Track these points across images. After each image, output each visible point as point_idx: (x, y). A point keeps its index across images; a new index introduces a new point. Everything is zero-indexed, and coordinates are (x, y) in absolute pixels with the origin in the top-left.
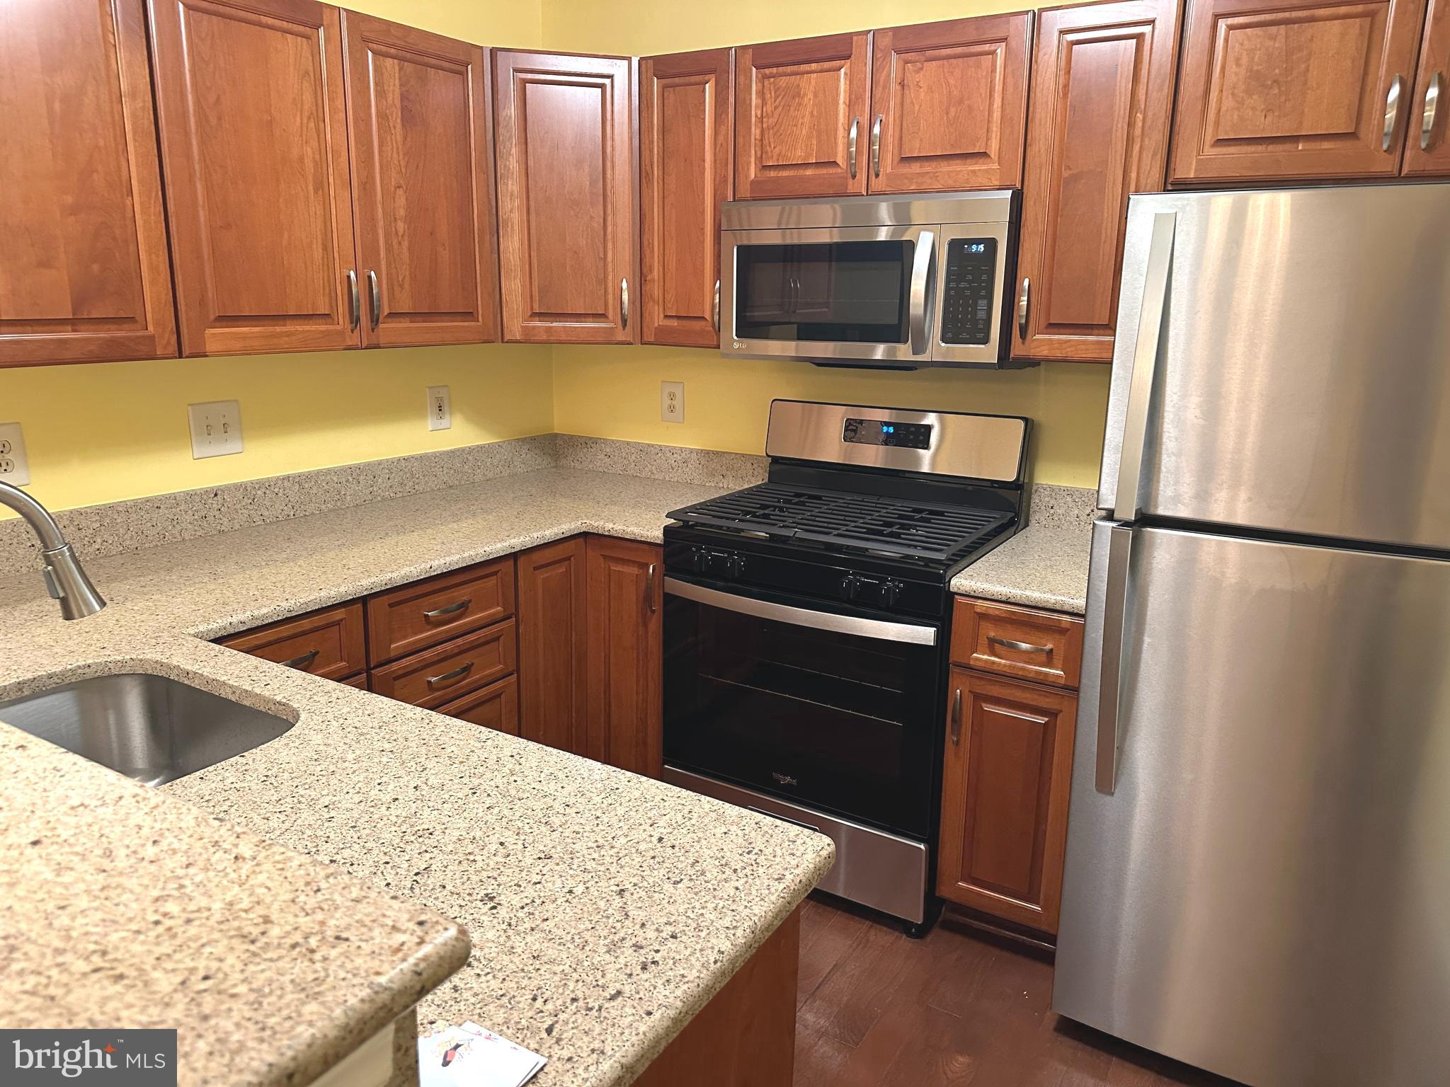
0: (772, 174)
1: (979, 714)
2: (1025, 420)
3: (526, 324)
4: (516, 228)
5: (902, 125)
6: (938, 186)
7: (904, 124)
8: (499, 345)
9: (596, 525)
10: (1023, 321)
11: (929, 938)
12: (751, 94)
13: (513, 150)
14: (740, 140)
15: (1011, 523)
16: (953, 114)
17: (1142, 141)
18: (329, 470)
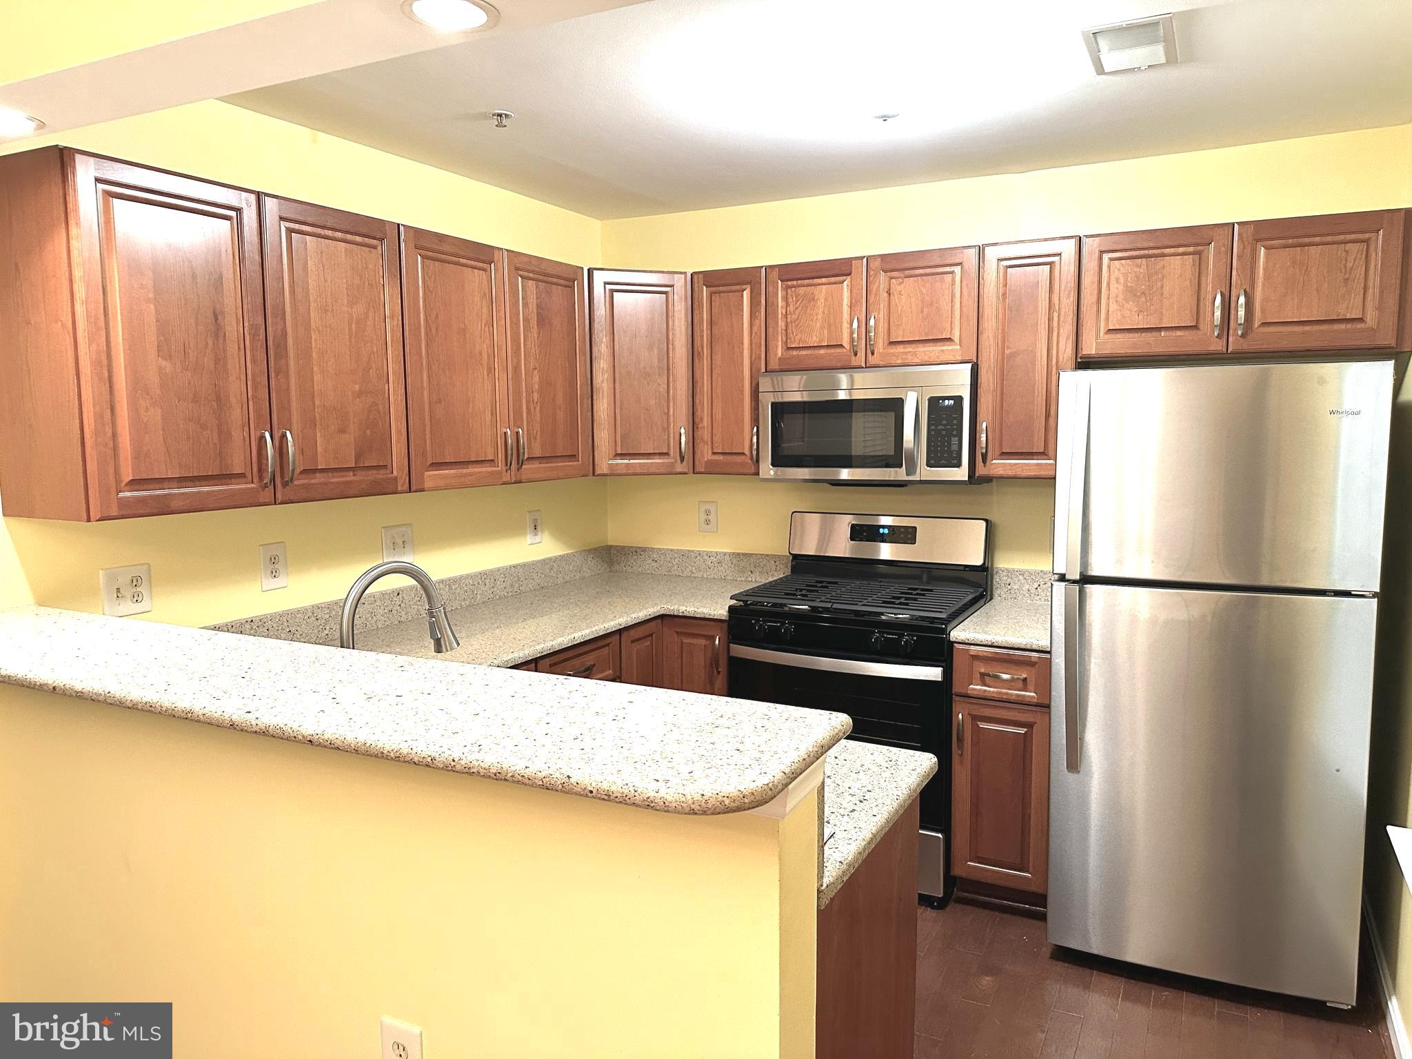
0: (795, 353)
1: (977, 731)
2: (986, 520)
3: (611, 462)
4: (605, 394)
5: (889, 320)
6: (917, 361)
7: (891, 319)
8: (591, 477)
9: (672, 608)
10: (984, 451)
11: (948, 908)
12: (778, 299)
13: (604, 340)
14: (770, 330)
15: (981, 596)
16: (926, 313)
17: (1059, 330)
18: (467, 575)
